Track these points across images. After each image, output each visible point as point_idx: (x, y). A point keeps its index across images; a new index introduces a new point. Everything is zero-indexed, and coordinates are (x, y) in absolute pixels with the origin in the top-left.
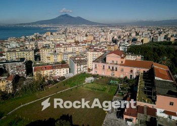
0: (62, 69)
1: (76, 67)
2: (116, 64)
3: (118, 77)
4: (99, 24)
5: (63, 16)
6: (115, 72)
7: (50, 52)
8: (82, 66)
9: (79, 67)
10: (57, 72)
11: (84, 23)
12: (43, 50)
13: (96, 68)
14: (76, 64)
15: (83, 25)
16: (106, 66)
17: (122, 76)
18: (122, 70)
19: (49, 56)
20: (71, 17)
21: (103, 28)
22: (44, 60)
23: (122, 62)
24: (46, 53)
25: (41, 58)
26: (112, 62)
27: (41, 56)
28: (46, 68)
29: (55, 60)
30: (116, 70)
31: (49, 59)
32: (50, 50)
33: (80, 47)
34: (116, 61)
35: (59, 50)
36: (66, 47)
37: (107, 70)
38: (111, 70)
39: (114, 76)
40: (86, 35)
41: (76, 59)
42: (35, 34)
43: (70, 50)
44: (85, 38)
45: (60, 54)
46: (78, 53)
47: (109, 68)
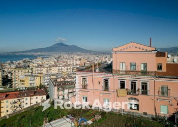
0: (35, 97)
1: (56, 92)
2: (145, 73)
4: (93, 52)
5: (58, 44)
6: (141, 97)
7: (26, 74)
8: (66, 91)
9: (61, 93)
10: (26, 102)
11: (79, 51)
12: (17, 71)
13: (85, 87)
14: (56, 88)
18: (164, 92)
19: (23, 78)
21: (97, 55)
22: (16, 85)
23: (160, 67)
24: (20, 75)
25: (13, 82)
26: (129, 69)
27: (13, 80)
28: (7, 96)
29: (31, 84)
30: (143, 93)
31: (23, 84)
32: (27, 71)
33: (69, 67)
34: (142, 65)
35: (39, 72)
36: (50, 67)
37: (116, 93)
38: (128, 93)
39: (137, 111)
40: (80, 60)
41: (59, 80)
42: (25, 60)
43: (55, 70)
44: (78, 62)
45: (39, 75)
46: (66, 73)
47: (123, 85)
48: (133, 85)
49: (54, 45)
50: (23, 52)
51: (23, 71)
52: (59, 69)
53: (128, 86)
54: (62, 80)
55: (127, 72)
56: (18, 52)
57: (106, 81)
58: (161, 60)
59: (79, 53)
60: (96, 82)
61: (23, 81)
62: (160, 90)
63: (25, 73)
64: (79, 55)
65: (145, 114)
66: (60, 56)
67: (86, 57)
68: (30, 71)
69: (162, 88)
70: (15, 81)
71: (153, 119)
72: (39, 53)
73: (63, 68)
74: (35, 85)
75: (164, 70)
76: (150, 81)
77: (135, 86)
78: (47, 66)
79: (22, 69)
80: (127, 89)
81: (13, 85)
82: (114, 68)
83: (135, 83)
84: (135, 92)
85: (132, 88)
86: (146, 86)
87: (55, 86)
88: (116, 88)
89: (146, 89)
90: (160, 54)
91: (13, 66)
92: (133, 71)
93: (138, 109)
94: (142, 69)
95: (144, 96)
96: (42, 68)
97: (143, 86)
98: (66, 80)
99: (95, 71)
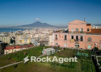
2: (82, 32)
3: (84, 48)
6: (80, 42)
13: (56, 39)
15: (47, 27)
16: (69, 36)
17: (89, 47)
19: (21, 39)
20: (41, 23)
22: (17, 43)
23: (88, 30)
24: (19, 38)
25: (16, 42)
26: (75, 31)
27: (16, 40)
28: (15, 47)
29: (25, 43)
30: (81, 41)
31: (21, 42)
32: (22, 36)
33: (44, 34)
34: (81, 29)
35: (29, 36)
36: (34, 34)
37: (70, 41)
38: (75, 41)
39: (78, 48)
40: (49, 31)
41: (40, 40)
42: (19, 31)
43: (37, 36)
44: (48, 32)
45: (29, 38)
46: (43, 37)
47: (73, 38)
48: (77, 37)
49: (34, 23)
50: (17, 27)
51: (21, 36)
52: (39, 35)
53: (75, 38)
54: (42, 40)
55: (74, 32)
56: (14, 27)
57: (66, 36)
58: (89, 27)
59: (48, 27)
60: (61, 37)
61: (21, 41)
62: (88, 39)
63: (22, 37)
64: (48, 28)
65: (82, 49)
66: (38, 29)
67: (52, 30)
68: (24, 36)
69: (89, 38)
70: (17, 41)
71: (85, 50)
72: (26, 28)
73: (41, 34)
74: (27, 43)
75: (90, 31)
76: (84, 36)
77: (78, 38)
78: (33, 34)
79: (20, 35)
80: (74, 39)
81: (16, 43)
82: (69, 31)
83: (78, 36)
84: (78, 40)
85: (76, 39)
86: (82, 38)
87: (39, 42)
88: (70, 39)
89: (82, 39)
90: (89, 25)
91: (14, 34)
92: (77, 32)
93: (79, 47)
94: (81, 31)
95: (82, 42)
96: (30, 35)
97: (81, 38)
98: (44, 40)
99: (61, 32)
